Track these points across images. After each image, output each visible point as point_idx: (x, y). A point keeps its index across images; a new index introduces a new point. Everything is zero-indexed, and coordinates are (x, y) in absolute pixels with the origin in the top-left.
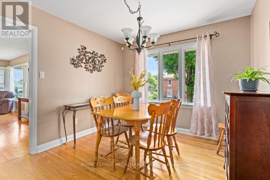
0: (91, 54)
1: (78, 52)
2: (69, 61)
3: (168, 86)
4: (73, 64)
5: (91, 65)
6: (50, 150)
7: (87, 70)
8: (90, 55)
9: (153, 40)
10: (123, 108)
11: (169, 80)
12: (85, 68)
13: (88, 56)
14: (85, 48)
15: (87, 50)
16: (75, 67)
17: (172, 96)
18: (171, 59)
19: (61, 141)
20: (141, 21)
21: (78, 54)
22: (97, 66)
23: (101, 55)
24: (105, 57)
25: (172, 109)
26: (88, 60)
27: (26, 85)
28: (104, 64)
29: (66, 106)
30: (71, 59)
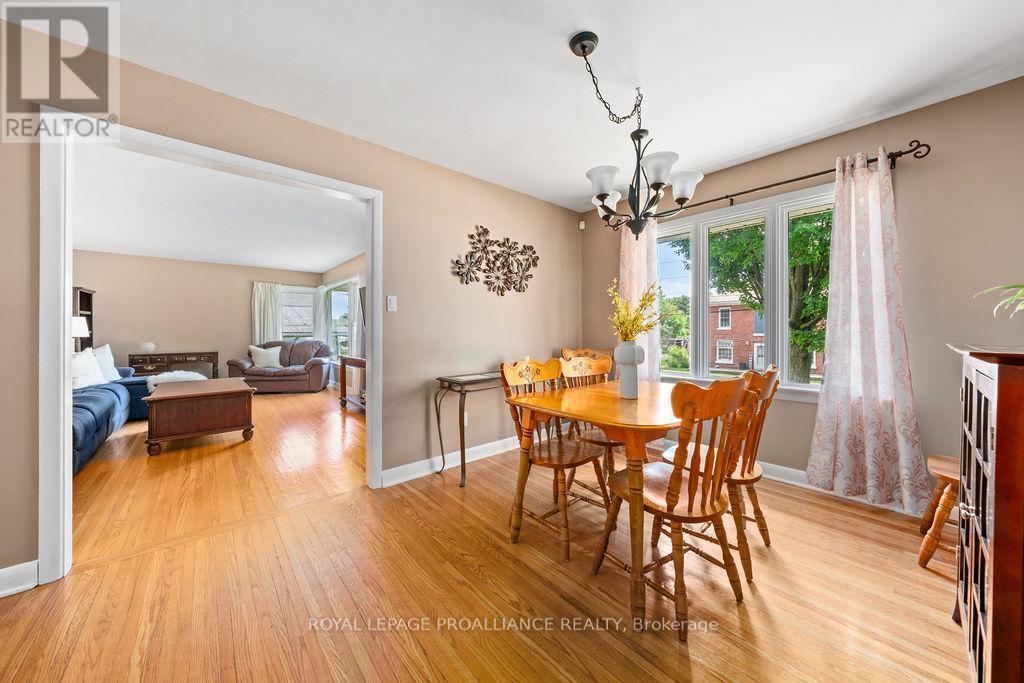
0: (499, 245)
1: (470, 243)
2: (448, 267)
3: (720, 328)
4: (458, 273)
5: (499, 274)
6: (408, 482)
7: (489, 289)
8: (498, 250)
9: (683, 191)
10: (589, 390)
11: (722, 311)
12: (486, 282)
13: (493, 252)
14: (486, 232)
15: (491, 237)
16: (462, 282)
17: (731, 362)
18: (730, 247)
19: (432, 465)
20: (644, 142)
21: (470, 249)
22: (515, 278)
23: (524, 247)
24: (534, 253)
25: (747, 400)
26: (494, 263)
27: (355, 328)
28: (532, 271)
29: (442, 380)
30: (452, 262)
